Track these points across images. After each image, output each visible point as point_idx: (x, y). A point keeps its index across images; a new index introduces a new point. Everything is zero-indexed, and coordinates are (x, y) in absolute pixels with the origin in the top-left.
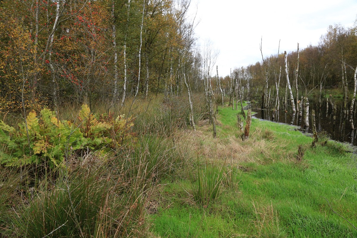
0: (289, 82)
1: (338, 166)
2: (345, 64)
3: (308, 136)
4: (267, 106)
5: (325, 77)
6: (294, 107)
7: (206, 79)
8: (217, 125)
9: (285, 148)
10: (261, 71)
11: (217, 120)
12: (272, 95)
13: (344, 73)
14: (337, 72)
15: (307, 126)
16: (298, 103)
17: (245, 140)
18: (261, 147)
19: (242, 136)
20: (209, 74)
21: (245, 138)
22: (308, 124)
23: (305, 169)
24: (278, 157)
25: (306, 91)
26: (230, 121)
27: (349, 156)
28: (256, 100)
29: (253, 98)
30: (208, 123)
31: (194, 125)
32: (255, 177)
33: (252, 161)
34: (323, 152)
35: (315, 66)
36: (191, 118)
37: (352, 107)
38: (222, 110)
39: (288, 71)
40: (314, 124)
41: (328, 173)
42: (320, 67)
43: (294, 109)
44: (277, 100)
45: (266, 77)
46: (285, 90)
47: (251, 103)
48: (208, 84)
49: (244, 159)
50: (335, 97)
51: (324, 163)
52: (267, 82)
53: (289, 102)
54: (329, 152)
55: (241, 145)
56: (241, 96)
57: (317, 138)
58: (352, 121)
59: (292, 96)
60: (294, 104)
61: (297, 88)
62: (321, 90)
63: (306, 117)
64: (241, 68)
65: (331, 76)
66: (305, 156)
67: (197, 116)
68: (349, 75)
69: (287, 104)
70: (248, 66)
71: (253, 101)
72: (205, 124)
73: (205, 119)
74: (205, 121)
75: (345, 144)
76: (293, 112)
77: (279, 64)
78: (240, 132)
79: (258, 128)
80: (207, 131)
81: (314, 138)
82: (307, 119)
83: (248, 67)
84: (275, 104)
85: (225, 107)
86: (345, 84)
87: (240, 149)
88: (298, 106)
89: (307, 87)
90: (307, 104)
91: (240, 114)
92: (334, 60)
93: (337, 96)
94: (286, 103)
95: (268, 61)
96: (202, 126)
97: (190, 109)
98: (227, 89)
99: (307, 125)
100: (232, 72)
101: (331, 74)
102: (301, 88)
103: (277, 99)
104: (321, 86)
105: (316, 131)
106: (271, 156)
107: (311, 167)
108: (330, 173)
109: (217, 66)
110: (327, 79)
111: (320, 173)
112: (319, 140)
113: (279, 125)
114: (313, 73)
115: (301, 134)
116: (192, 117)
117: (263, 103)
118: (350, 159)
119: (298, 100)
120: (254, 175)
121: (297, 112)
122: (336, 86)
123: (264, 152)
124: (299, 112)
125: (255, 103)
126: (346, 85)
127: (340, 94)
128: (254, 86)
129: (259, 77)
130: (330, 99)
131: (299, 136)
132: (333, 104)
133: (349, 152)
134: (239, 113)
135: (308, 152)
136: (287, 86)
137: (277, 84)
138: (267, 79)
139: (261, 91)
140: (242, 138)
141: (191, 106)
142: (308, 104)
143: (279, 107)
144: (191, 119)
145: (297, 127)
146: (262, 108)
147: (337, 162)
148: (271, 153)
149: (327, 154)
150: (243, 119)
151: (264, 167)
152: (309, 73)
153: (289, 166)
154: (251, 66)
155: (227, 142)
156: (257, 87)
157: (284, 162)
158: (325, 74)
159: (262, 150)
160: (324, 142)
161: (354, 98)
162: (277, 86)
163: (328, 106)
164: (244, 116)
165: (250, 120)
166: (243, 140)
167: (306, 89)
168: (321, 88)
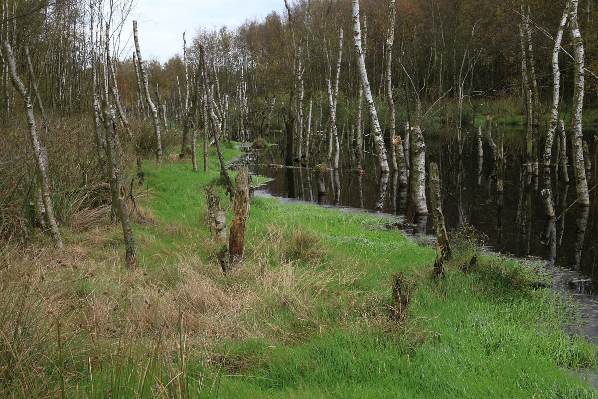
0: (366, 78)
1: (509, 329)
2: (530, 23)
3: (424, 245)
4: (304, 156)
5: (472, 62)
6: (384, 156)
7: (99, 66)
8: (140, 223)
9: (356, 285)
10: (283, 44)
11: (141, 209)
12: (316, 122)
13: (526, 48)
14: (508, 47)
15: (423, 214)
16: (394, 145)
17: (233, 270)
18: (281, 288)
19: (221, 255)
20: (107, 49)
21: (231, 261)
22: (423, 207)
23: (415, 346)
24: (333, 315)
25: (419, 105)
26: (183, 208)
27: (542, 297)
28: (269, 137)
29: (261, 131)
30: (107, 219)
31: (56, 229)
32: (266, 385)
33: (256, 335)
34: (466, 290)
35: (444, 29)
36: (44, 202)
37: (549, 150)
38: (157, 172)
39: (363, 45)
40: (438, 205)
41: (481, 354)
42: (458, 32)
43: (385, 164)
44: (334, 137)
45: (298, 64)
46: (357, 104)
47: (253, 147)
48: (106, 84)
49: (229, 330)
50: (501, 124)
51: (471, 324)
52: (300, 77)
53: (369, 142)
54: (485, 291)
55: (217, 287)
56: (220, 125)
57: (449, 249)
58: (547, 195)
59: (377, 121)
60: (382, 148)
61: (391, 96)
62: (460, 103)
63: (419, 185)
64: (218, 32)
65: (490, 60)
66: (412, 306)
67: (66, 195)
68: (540, 58)
69: (362, 149)
70: (240, 26)
71: (260, 140)
72: (98, 221)
73: (95, 205)
74: (94, 212)
75: (528, 261)
76: (382, 172)
77: (340, 21)
78: (217, 243)
79: (274, 228)
80: (103, 245)
81: (439, 249)
82: (421, 192)
83: (242, 30)
84: (328, 148)
85: (166, 161)
86: (529, 83)
87: (215, 300)
88: (394, 153)
89: (422, 94)
90: (418, 145)
91: (217, 185)
92: (499, 12)
93: (509, 119)
94: (360, 146)
95: (304, 12)
96: (86, 229)
97: (38, 172)
98: (175, 102)
99: (421, 212)
100: (190, 44)
101: (490, 54)
102: (404, 98)
103: (331, 134)
104: (461, 89)
105: (444, 227)
106: (314, 314)
107: (435, 338)
108: (488, 353)
109: (135, 23)
110: (477, 67)
111: (460, 356)
112: (455, 254)
113: (339, 215)
114: (440, 50)
115: (405, 240)
116: (48, 199)
117: (289, 147)
118: (544, 307)
119: (394, 136)
120: (261, 381)
121: (393, 171)
122: (504, 90)
123: (292, 304)
124: (399, 171)
125: (266, 146)
126: (532, 88)
127: (517, 114)
128: (261, 93)
129: (277, 64)
130: (488, 128)
131: (398, 245)
132: (496, 144)
133: (539, 285)
134: (213, 181)
135: (425, 292)
136: (361, 93)
137: (330, 86)
138: (302, 68)
139: (283, 109)
140: (222, 262)
141: (41, 160)
142: (423, 145)
143: (340, 158)
144: (46, 207)
145: (392, 219)
146: (288, 162)
147: (507, 317)
148: (314, 303)
149: (478, 294)
150: (225, 199)
151: (291, 351)
152: (427, 51)
153: (369, 342)
154: (253, 27)
155: (171, 280)
156: (270, 95)
157: (352, 329)
158: (473, 53)
159: (286, 297)
160: (469, 258)
161: (554, 125)
162: (330, 92)
163: (481, 152)
164: (229, 190)
165: (246, 202)
166: (224, 270)
167: (418, 101)
168: (461, 96)
